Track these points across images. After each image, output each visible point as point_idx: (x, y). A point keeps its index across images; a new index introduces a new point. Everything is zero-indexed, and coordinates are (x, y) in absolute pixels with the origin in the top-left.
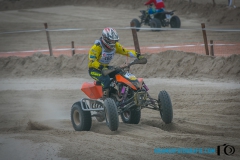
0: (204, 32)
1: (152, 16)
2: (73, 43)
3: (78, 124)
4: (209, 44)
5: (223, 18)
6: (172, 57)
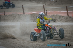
0: (44, 8)
1: (6, 4)
2: (4, 11)
3: (32, 39)
4: (46, 12)
5: (50, 4)
6: (34, 15)
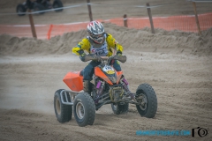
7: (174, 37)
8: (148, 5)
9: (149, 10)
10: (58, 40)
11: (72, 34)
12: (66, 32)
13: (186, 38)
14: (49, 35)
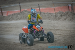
7: (47, 15)
8: (39, 4)
9: (39, 6)
10: (10, 16)
11: (14, 14)
12: (12, 13)
13: (51, 15)
14: (7, 14)
